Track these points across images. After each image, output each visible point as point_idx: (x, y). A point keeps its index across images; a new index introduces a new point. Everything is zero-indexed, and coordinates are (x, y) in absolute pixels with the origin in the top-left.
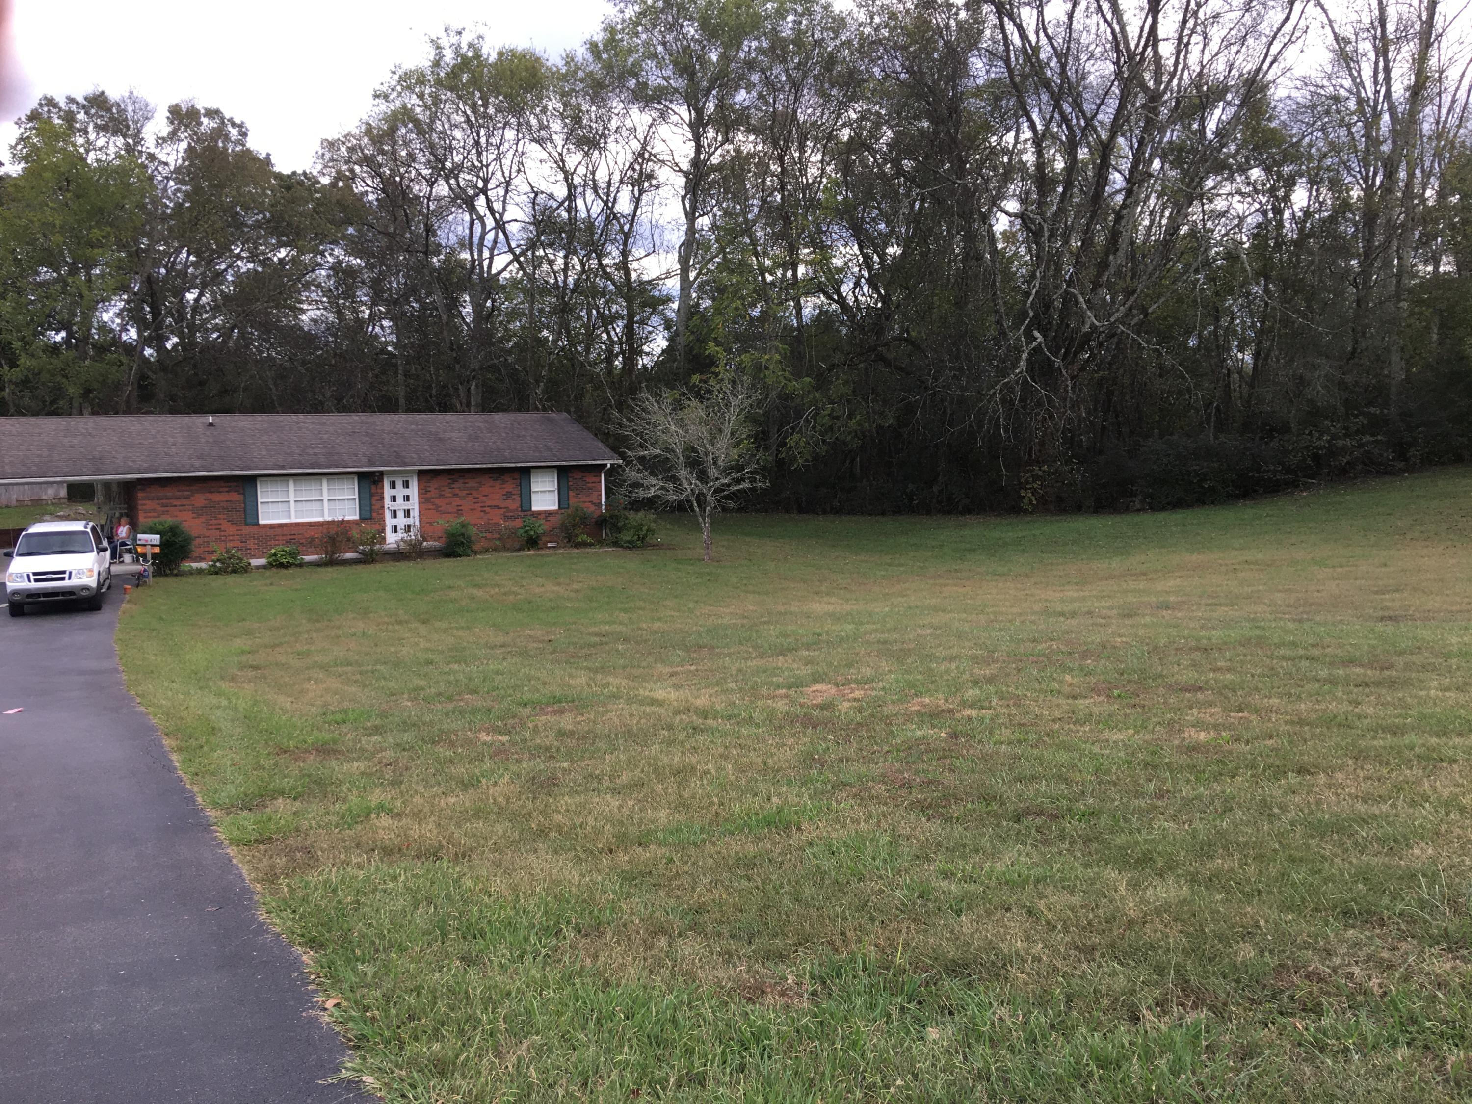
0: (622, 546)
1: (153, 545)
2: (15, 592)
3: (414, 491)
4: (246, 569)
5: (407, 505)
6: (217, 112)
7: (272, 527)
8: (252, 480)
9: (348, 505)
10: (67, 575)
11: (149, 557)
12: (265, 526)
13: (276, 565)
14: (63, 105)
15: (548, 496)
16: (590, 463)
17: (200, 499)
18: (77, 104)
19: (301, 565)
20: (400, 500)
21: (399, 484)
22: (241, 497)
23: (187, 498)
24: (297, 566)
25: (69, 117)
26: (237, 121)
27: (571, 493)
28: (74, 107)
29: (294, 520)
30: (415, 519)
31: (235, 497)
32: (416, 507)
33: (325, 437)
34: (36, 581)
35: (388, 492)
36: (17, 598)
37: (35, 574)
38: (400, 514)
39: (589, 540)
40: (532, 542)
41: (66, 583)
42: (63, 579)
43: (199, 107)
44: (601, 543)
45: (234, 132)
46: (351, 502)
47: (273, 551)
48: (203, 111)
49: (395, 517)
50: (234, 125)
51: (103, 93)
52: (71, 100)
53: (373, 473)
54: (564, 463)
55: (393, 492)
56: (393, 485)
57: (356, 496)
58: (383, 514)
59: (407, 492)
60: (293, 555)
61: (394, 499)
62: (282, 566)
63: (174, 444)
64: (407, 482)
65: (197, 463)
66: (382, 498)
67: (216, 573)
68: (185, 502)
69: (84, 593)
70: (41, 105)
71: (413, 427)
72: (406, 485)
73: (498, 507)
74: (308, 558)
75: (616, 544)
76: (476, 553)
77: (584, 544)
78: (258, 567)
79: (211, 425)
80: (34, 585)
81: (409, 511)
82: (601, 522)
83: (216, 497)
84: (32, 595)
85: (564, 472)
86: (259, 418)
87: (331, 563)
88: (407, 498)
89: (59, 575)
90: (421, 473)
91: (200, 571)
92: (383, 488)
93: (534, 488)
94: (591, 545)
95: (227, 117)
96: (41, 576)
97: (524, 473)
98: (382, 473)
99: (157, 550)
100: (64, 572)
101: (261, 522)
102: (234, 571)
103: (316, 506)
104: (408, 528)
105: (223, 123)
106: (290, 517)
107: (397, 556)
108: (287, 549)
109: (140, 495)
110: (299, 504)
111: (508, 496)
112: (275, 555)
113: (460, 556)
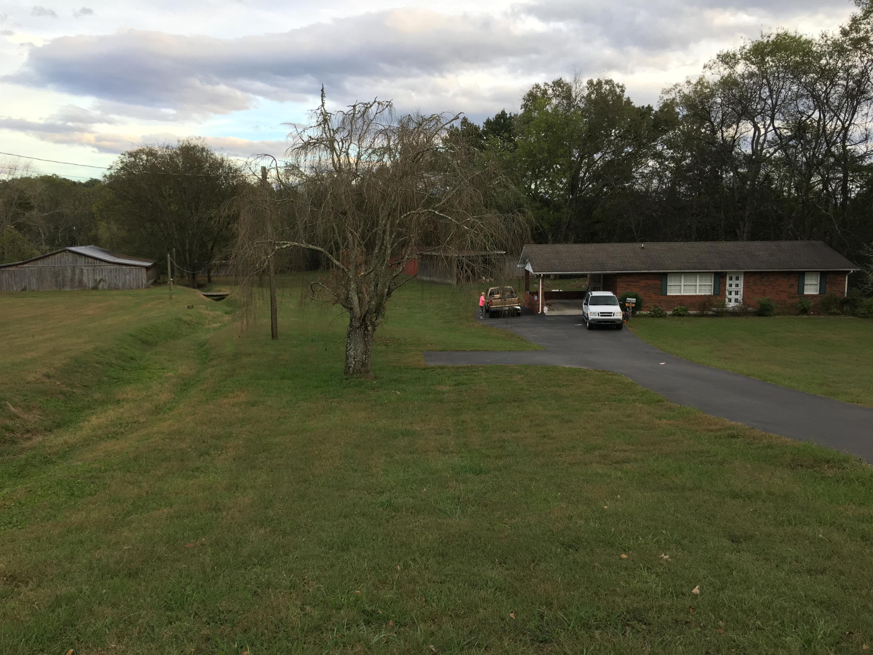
0: (858, 316)
1: (633, 303)
2: (593, 320)
3: (741, 282)
4: (665, 316)
5: (737, 289)
6: (611, 81)
7: (673, 296)
8: (665, 275)
9: (708, 288)
10: (612, 314)
11: (631, 308)
12: (670, 296)
13: (677, 314)
14: (542, 87)
15: (813, 287)
16: (841, 270)
17: (643, 283)
18: (548, 85)
19: (689, 315)
20: (734, 286)
21: (734, 278)
22: (660, 282)
23: (637, 282)
24: (687, 316)
25: (545, 92)
26: (620, 84)
27: (827, 286)
28: (547, 87)
29: (683, 294)
30: (740, 297)
31: (658, 282)
32: (742, 290)
33: (696, 254)
34: (601, 316)
35: (728, 282)
36: (593, 322)
37: (601, 313)
38: (733, 293)
39: (838, 312)
40: (804, 311)
41: (612, 317)
42: (611, 316)
43: (601, 79)
44: (844, 313)
45: (618, 90)
46: (710, 287)
47: (676, 308)
48: (604, 81)
49: (731, 294)
50: (618, 87)
51: (561, 79)
52: (546, 84)
53: (723, 272)
54: (825, 270)
55: (731, 282)
56: (731, 279)
57: (713, 284)
58: (725, 293)
59: (737, 282)
60: (685, 310)
61: (731, 285)
62: (680, 315)
63: (630, 257)
64: (738, 277)
65: (643, 266)
66: (725, 285)
67: (652, 317)
68: (635, 284)
69: (618, 322)
70: (533, 88)
71: (738, 249)
72: (737, 279)
73: (785, 292)
74: (691, 312)
75: (854, 315)
76: (774, 315)
77: (834, 314)
78: (670, 315)
79: (643, 248)
80: (600, 317)
81: (738, 291)
82: (845, 302)
83: (650, 282)
84: (599, 321)
85: (823, 275)
86: (663, 245)
87: (702, 315)
88: (737, 285)
89: (610, 314)
90: (745, 273)
91: (645, 316)
92: (726, 280)
93: (806, 282)
94: (839, 314)
95: (616, 83)
96: (603, 314)
97: (802, 274)
98: (726, 273)
99: (634, 305)
100: (611, 313)
101: (668, 294)
102: (660, 317)
103: (693, 288)
104: (736, 300)
105: (613, 86)
106: (681, 293)
107: (734, 313)
108: (683, 308)
109: (618, 280)
110: (685, 287)
111: (792, 286)
112: (677, 310)
113: (767, 316)
